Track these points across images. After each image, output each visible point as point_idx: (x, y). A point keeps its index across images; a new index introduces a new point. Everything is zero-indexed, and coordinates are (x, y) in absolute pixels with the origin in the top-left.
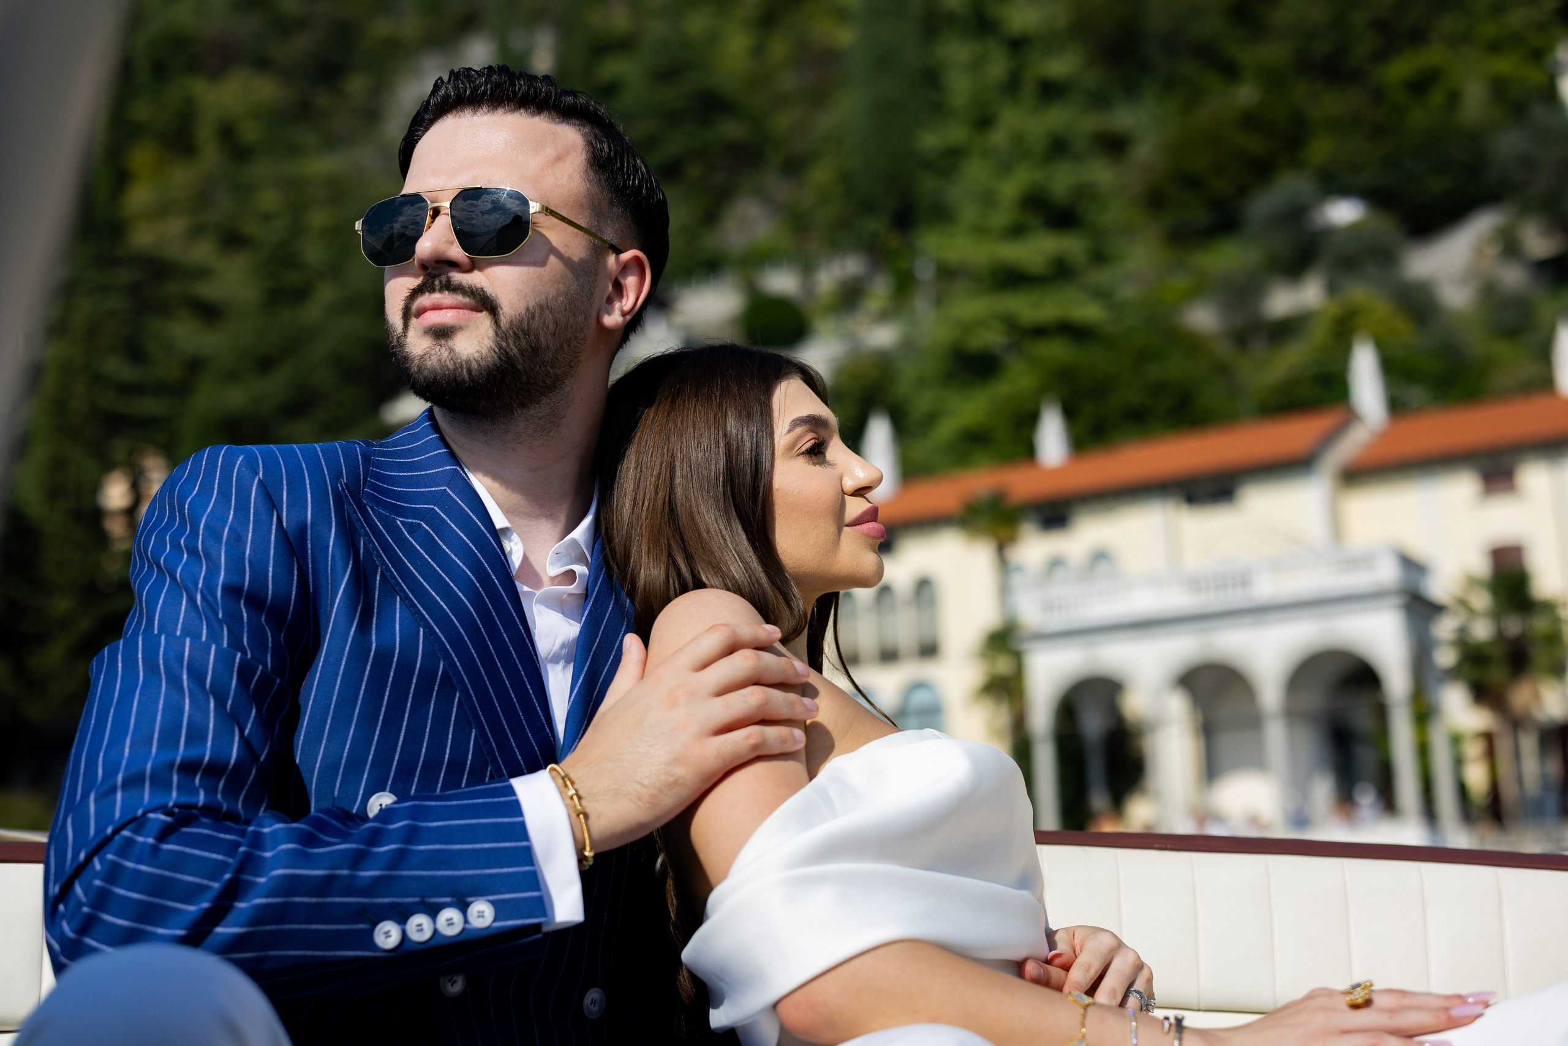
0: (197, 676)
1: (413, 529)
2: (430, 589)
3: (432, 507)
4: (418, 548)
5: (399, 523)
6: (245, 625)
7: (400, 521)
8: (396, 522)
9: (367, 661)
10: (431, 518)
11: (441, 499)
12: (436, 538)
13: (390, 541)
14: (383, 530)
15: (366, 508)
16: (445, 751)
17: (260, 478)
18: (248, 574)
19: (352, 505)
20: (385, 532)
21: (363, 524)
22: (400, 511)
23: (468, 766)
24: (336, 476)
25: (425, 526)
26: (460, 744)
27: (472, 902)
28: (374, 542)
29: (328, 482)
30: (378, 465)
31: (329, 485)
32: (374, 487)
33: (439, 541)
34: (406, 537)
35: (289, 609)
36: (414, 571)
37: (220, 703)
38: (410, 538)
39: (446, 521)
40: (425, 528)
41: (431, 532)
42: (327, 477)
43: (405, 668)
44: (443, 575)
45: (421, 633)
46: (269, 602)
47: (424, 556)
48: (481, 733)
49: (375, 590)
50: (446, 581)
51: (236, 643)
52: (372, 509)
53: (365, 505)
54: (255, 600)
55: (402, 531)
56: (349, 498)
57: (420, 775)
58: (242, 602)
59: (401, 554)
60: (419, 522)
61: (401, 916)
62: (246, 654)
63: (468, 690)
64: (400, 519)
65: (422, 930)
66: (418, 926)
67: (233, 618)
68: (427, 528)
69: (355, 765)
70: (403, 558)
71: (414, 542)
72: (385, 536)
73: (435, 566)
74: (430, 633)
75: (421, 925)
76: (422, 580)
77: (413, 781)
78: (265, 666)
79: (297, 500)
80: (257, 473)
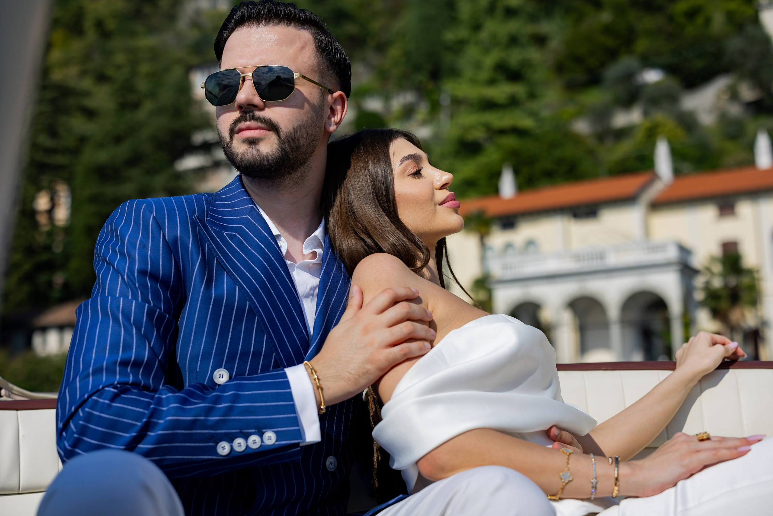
0: (127, 317)
1: (232, 237)
2: (241, 267)
3: (241, 226)
4: (235, 246)
5: (225, 234)
6: (150, 289)
7: (226, 233)
8: (224, 234)
9: (210, 304)
10: (241, 231)
11: (246, 222)
12: (244, 241)
13: (221, 243)
14: (217, 238)
15: (208, 227)
16: (251, 347)
17: (153, 215)
18: (149, 264)
19: (201, 227)
20: (218, 239)
21: (206, 236)
22: (225, 229)
23: (263, 353)
24: (192, 212)
25: (238, 235)
26: (259, 343)
27: (265, 432)
28: (212, 244)
30: (215, 205)
31: (188, 217)
32: (212, 217)
33: (245, 243)
34: (229, 241)
35: (171, 280)
36: (233, 258)
37: (138, 330)
38: (231, 242)
39: (248, 233)
40: (238, 237)
41: (241, 238)
42: (188, 213)
43: (230, 306)
44: (247, 259)
45: (237, 288)
46: (161, 277)
47: (238, 251)
48: (269, 337)
49: (214, 268)
50: (249, 262)
51: (145, 300)
52: (211, 228)
53: (208, 226)
54: (154, 277)
55: (227, 239)
56: (199, 223)
57: (239, 359)
58: (148, 278)
59: (226, 250)
60: (235, 233)
61: (230, 439)
62: (150, 304)
63: (262, 315)
64: (225, 232)
65: (240, 446)
66: (238, 444)
67: (143, 286)
68: (239, 236)
69: (206, 356)
70: (228, 252)
71: (232, 244)
72: (218, 241)
73: (243, 255)
74: (241, 289)
75: (240, 443)
76: (237, 262)
77: (235, 362)
78: (160, 309)
79: (173, 226)
80: (152, 213)
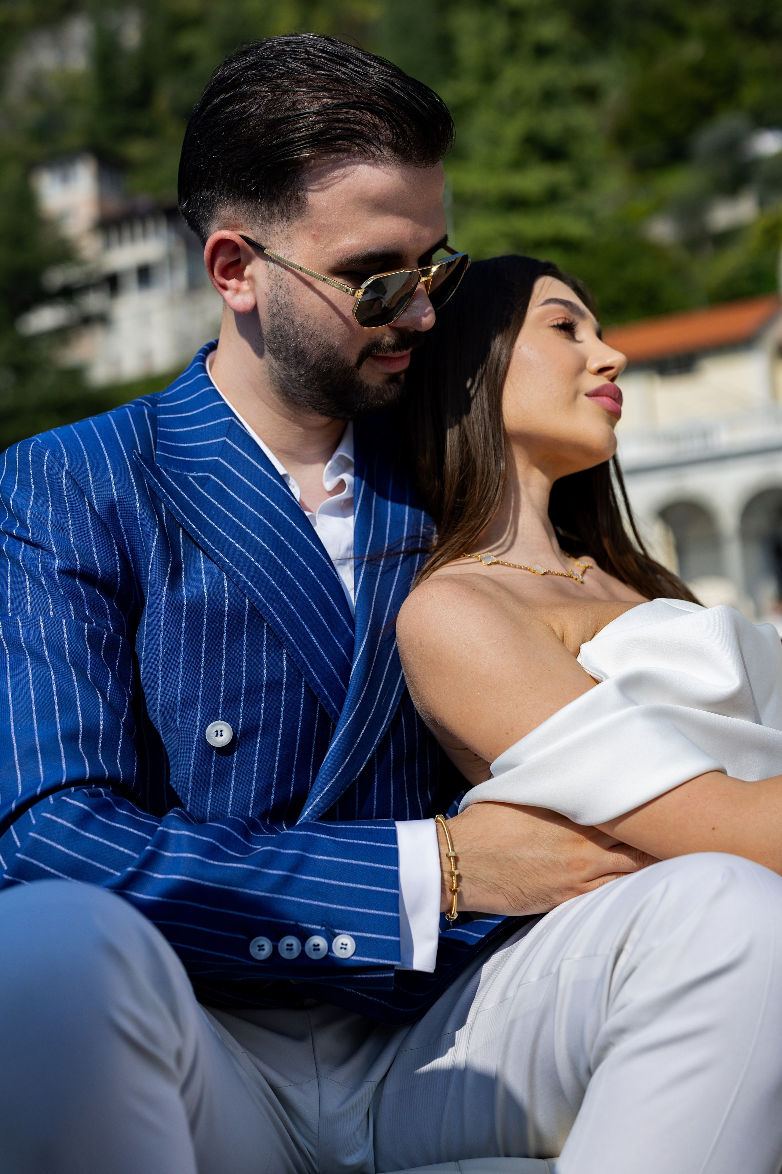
1: (203, 482)
2: (226, 536)
3: (216, 458)
4: (211, 498)
5: (190, 478)
6: (85, 599)
7: (192, 477)
8: (188, 479)
9: (182, 614)
10: (216, 468)
11: (223, 449)
12: (224, 486)
13: (186, 496)
14: (178, 488)
15: (160, 470)
16: (263, 675)
17: (67, 470)
19: (148, 472)
20: (180, 490)
21: (159, 487)
22: (189, 467)
23: (284, 682)
24: (131, 446)
25: (213, 477)
26: (274, 666)
27: (338, 935)
28: (171, 502)
29: (126, 457)
30: (165, 424)
31: (127, 459)
32: (166, 448)
33: (227, 489)
34: (198, 490)
35: (117, 580)
36: (210, 521)
37: (81, 674)
38: (202, 491)
39: (230, 470)
40: (214, 480)
41: (219, 482)
42: (124, 452)
44: (235, 520)
45: (225, 577)
46: (100, 577)
47: (217, 506)
50: (239, 525)
51: (82, 617)
52: (166, 470)
53: (159, 468)
55: (194, 486)
56: (143, 466)
57: (244, 700)
58: (78, 580)
59: (196, 507)
60: (207, 474)
62: (93, 624)
63: (275, 618)
64: (191, 474)
65: (291, 950)
66: (288, 945)
67: (75, 596)
68: (215, 479)
69: (189, 702)
70: (199, 511)
71: (206, 494)
72: (181, 493)
73: (228, 513)
74: (233, 578)
75: (291, 945)
76: (218, 528)
77: (240, 706)
78: (109, 629)
79: (102, 481)
80: (63, 466)
